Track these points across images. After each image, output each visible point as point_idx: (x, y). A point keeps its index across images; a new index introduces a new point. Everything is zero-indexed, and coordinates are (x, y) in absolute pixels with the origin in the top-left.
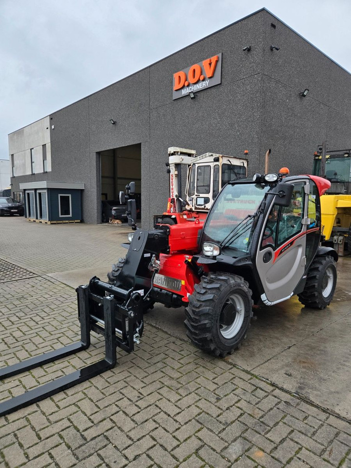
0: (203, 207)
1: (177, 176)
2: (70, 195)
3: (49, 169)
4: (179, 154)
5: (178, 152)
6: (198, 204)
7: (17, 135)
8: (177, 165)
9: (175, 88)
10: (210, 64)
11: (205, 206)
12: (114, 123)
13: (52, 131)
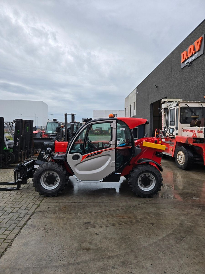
0: (172, 134)
1: (165, 115)
2: (138, 128)
3: (135, 115)
4: (167, 102)
5: (166, 101)
6: (170, 132)
7: (127, 98)
8: (165, 109)
9: (182, 62)
10: (198, 43)
11: (173, 134)
12: (157, 87)
13: (137, 94)
